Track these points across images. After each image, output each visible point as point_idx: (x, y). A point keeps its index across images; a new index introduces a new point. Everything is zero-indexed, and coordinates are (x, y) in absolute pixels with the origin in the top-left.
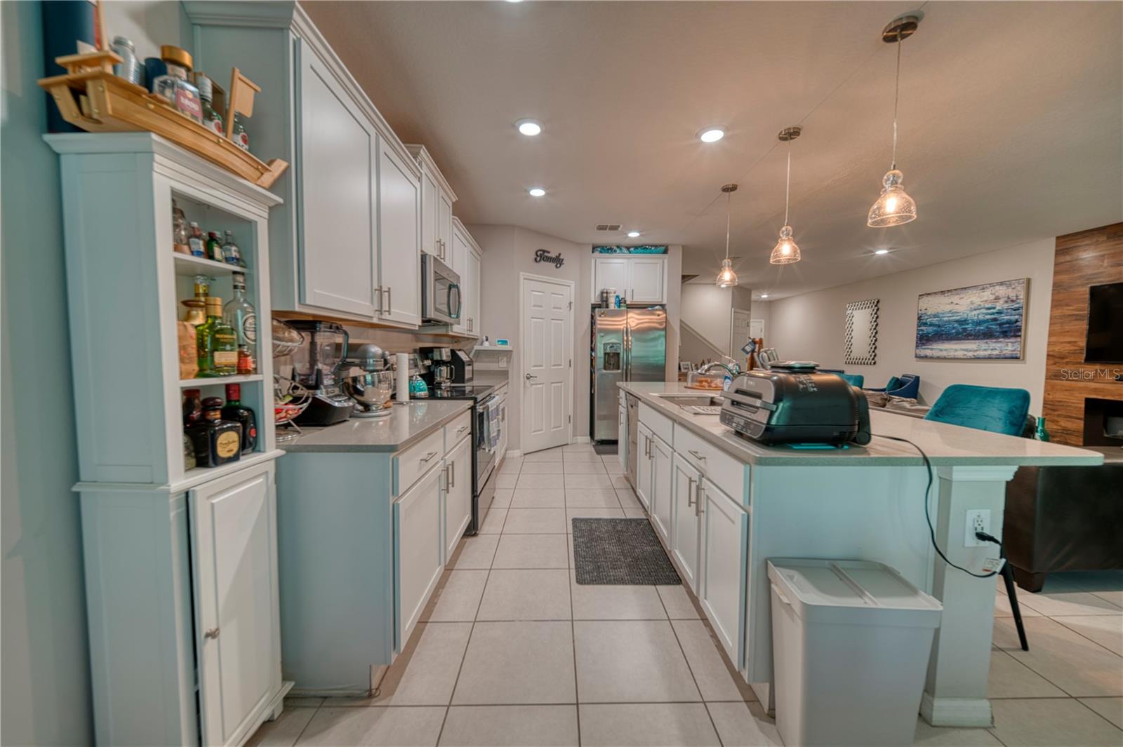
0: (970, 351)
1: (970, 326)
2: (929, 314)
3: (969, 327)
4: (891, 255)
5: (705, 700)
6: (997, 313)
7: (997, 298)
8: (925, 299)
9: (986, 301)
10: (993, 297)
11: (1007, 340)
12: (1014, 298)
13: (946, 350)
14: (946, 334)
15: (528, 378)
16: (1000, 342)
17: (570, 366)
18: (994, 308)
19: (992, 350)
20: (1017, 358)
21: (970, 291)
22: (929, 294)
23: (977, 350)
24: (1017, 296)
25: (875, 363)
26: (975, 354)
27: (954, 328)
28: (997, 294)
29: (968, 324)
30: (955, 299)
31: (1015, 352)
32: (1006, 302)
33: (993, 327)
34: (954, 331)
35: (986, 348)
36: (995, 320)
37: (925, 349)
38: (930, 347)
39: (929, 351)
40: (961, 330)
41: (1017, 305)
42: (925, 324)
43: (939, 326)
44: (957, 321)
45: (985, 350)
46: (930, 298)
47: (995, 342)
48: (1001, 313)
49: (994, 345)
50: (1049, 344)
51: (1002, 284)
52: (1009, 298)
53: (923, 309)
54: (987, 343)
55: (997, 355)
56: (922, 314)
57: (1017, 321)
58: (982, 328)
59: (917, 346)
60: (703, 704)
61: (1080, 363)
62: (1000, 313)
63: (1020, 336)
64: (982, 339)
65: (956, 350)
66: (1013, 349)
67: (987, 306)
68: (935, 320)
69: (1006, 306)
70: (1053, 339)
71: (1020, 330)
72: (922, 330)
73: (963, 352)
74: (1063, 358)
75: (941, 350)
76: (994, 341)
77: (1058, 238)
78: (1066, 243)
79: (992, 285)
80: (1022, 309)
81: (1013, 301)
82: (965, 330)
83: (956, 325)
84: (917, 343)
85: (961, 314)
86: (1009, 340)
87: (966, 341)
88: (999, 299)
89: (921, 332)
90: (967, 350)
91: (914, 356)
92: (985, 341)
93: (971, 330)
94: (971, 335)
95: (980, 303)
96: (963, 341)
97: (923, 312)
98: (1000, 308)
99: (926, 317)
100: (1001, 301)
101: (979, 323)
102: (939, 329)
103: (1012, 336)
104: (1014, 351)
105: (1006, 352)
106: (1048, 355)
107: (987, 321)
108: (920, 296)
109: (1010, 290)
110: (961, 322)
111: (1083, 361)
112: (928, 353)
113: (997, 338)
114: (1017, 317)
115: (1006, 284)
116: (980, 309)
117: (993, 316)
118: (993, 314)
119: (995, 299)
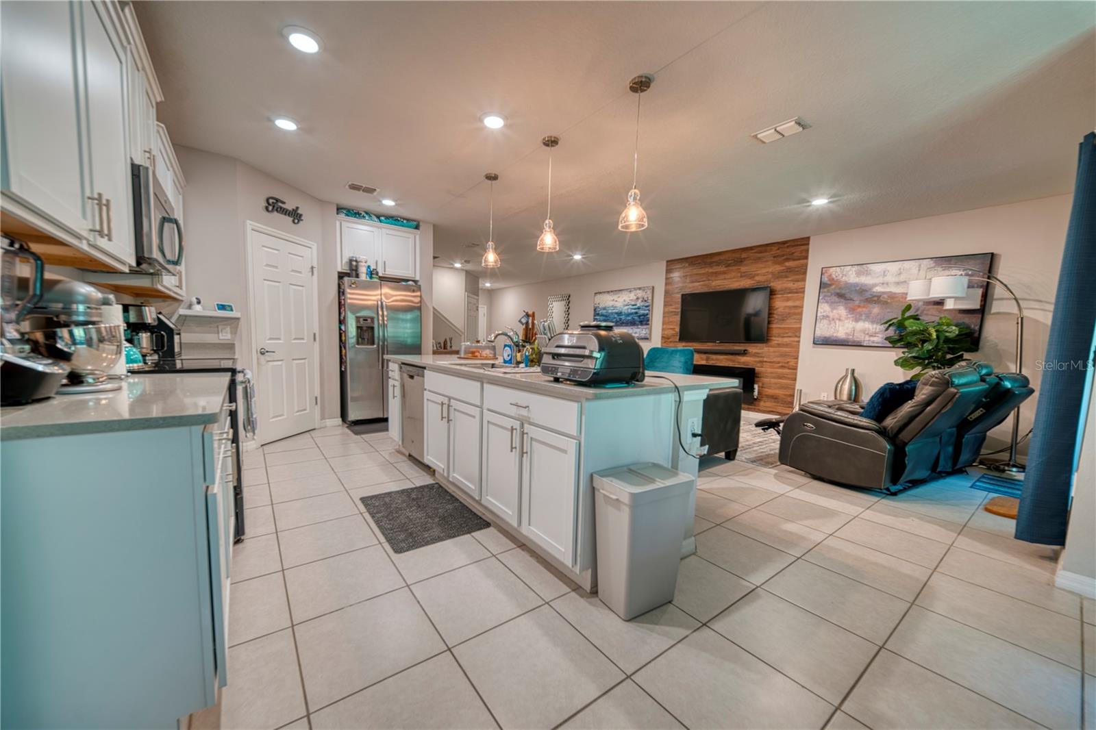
2: (600, 307)
3: (623, 317)
4: (583, 260)
5: (547, 601)
6: (638, 308)
7: (638, 298)
8: (598, 296)
9: (632, 300)
10: (635, 298)
11: (642, 327)
15: (262, 354)
16: (639, 328)
17: (315, 339)
18: (636, 305)
20: (647, 339)
21: (623, 292)
22: (600, 292)
24: (647, 298)
27: (615, 318)
28: (637, 295)
29: (622, 315)
30: (615, 297)
31: (646, 335)
32: (642, 301)
33: (635, 317)
34: (615, 320)
36: (636, 313)
40: (619, 319)
41: (647, 304)
42: (598, 314)
43: (607, 316)
44: (616, 313)
46: (601, 295)
47: (637, 328)
49: (636, 330)
50: (663, 330)
51: (640, 289)
52: (643, 298)
53: (597, 303)
54: (632, 328)
56: (596, 307)
57: (647, 314)
58: (630, 318)
60: (547, 605)
61: (676, 342)
63: (648, 324)
64: (630, 326)
66: (645, 332)
67: (632, 303)
68: (604, 312)
69: (642, 304)
70: (665, 326)
71: (648, 321)
72: (597, 319)
74: (668, 339)
77: (668, 262)
78: (671, 264)
79: (635, 289)
80: (649, 307)
81: (645, 301)
82: (621, 319)
83: (616, 316)
85: (618, 308)
86: (644, 327)
87: (621, 327)
94: (623, 323)
95: (628, 301)
97: (597, 305)
98: (639, 305)
99: (599, 309)
100: (640, 301)
101: (628, 315)
102: (606, 319)
103: (645, 325)
105: (642, 334)
106: (662, 337)
107: (632, 314)
108: (596, 293)
109: (644, 293)
110: (619, 314)
111: (677, 340)
113: (638, 325)
114: (647, 311)
115: (642, 289)
116: (629, 305)
117: (635, 310)
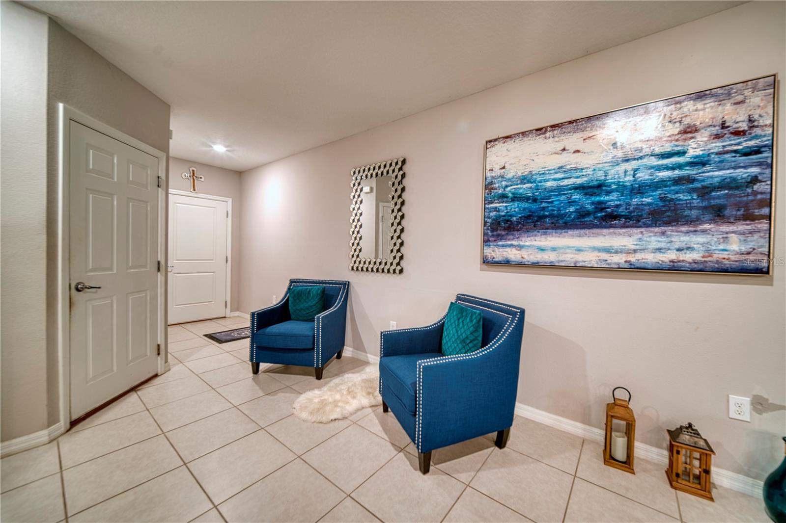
0: (617, 252)
1: (614, 196)
2: (510, 176)
3: (612, 199)
6: (692, 164)
8: (500, 147)
11: (724, 228)
12: (744, 126)
13: (554, 249)
14: (551, 216)
16: (704, 231)
18: (682, 153)
19: (679, 250)
22: (507, 137)
23: (635, 251)
24: (751, 120)
25: (401, 271)
26: (633, 258)
27: (571, 203)
28: (687, 121)
29: (608, 193)
31: (751, 257)
32: (717, 137)
33: (681, 196)
34: (572, 209)
35: (663, 245)
37: (503, 246)
38: (515, 243)
39: (514, 251)
40: (589, 207)
41: (752, 143)
43: (535, 200)
45: (659, 250)
46: (510, 144)
47: (688, 232)
48: (704, 164)
49: (686, 239)
51: (700, 96)
52: (723, 126)
53: (497, 168)
54: (663, 233)
55: (695, 262)
56: (493, 177)
57: (755, 180)
58: (649, 200)
59: (486, 242)
62: (700, 162)
64: (647, 226)
65: (579, 250)
66: (743, 248)
67: (658, 150)
68: (525, 189)
69: (717, 146)
72: (496, 209)
73: (596, 253)
75: (542, 250)
76: (684, 229)
81: (737, 133)
82: (600, 207)
83: (576, 196)
84: (485, 234)
85: (590, 172)
86: (732, 228)
87: (605, 231)
88: (696, 131)
89: (493, 214)
90: (607, 250)
91: (478, 260)
92: (657, 230)
93: (617, 206)
95: (639, 145)
96: (595, 231)
97: (497, 172)
98: (699, 152)
99: (504, 183)
100: (702, 137)
101: (639, 189)
102: (534, 207)
103: (738, 219)
104: (749, 253)
105: (725, 255)
107: (662, 183)
109: (728, 107)
112: (513, 254)
113: (696, 221)
114: (754, 170)
115: (713, 96)
116: (641, 158)
117: (677, 173)
118: (680, 166)
119: (685, 132)
